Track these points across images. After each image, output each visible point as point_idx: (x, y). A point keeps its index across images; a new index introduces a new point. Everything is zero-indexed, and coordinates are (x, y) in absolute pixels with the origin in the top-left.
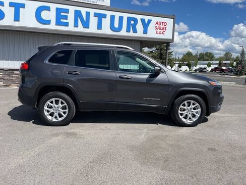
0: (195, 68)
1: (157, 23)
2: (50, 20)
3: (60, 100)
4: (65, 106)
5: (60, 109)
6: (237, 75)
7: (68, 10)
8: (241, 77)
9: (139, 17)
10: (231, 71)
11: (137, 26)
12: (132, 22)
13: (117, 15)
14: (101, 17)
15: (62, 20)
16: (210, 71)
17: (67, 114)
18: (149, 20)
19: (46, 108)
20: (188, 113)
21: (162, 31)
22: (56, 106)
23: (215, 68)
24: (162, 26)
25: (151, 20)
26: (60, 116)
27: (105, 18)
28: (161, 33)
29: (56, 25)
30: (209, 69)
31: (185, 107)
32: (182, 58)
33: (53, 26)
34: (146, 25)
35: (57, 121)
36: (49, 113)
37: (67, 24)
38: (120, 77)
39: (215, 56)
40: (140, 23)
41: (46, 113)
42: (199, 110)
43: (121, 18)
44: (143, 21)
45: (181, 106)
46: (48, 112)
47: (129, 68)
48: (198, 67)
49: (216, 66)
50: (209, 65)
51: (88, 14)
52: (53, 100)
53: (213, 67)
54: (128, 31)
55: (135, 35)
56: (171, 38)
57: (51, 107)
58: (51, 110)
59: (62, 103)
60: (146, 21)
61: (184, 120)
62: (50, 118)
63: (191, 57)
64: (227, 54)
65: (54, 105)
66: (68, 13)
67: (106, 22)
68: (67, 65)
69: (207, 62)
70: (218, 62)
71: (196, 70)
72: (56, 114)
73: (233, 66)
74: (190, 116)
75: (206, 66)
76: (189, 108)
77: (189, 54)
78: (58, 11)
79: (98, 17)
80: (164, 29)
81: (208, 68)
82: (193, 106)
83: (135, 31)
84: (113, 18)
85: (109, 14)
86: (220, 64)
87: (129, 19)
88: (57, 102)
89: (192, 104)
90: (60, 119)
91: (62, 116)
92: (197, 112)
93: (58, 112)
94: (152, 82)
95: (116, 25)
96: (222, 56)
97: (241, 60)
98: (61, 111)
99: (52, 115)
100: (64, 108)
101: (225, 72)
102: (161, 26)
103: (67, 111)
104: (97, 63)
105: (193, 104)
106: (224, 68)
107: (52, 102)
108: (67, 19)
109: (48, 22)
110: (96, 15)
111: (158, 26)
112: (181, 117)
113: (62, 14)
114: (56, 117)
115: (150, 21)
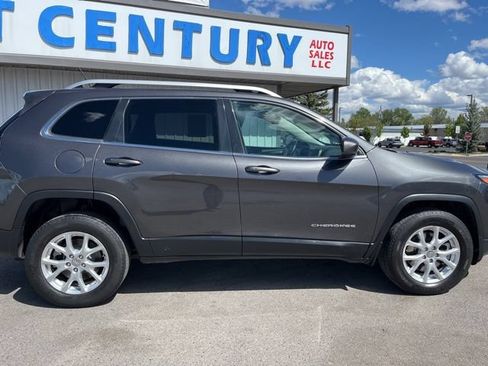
0: (377, 140)
1: (313, 44)
2: (73, 39)
3: (87, 237)
4: (101, 252)
5: (87, 262)
6: (462, 151)
7: (114, 14)
8: (471, 155)
9: (273, 31)
10: (449, 144)
11: (269, 51)
12: (260, 42)
13: (226, 25)
14: (188, 31)
15: (100, 38)
16: (406, 144)
17: (105, 272)
18: (295, 37)
19: (46, 259)
20: (428, 259)
21: (324, 61)
22: (75, 252)
23: (416, 139)
24: (323, 51)
25: (300, 38)
26: (88, 278)
27: (200, 32)
28: (323, 64)
29: (87, 49)
30: (405, 141)
31: (419, 245)
32: (350, 121)
33: (79, 52)
34: (289, 48)
35: (79, 293)
36: (57, 273)
37: (111, 47)
38: (248, 170)
39: (413, 115)
40: (275, 43)
41: (47, 274)
42: (456, 250)
43: (234, 34)
44: (282, 38)
45: (409, 243)
46: (54, 269)
47: (261, 145)
48: (383, 137)
49: (419, 135)
50: (405, 134)
51: (159, 23)
52: (67, 236)
53: (412, 137)
54: (250, 61)
55: (266, 70)
56: (345, 76)
57: (61, 257)
58: (62, 265)
59: (92, 244)
60: (290, 40)
61: (418, 278)
62: (58, 285)
63: (368, 118)
64: (435, 112)
65: (69, 250)
66: (114, 21)
67: (201, 43)
68: (102, 142)
69: (401, 127)
70: (422, 127)
71: (379, 145)
72: (76, 275)
73: (454, 135)
74: (432, 266)
75: (399, 135)
76: (429, 245)
77: (363, 113)
78: (92, 16)
79: (182, 30)
80: (329, 56)
81: (402, 140)
82: (441, 241)
83: (266, 62)
84: (215, 32)
85: (207, 23)
86: (426, 131)
87: (252, 35)
88: (77, 242)
89: (436, 235)
90: (87, 288)
91: (92, 279)
92: (449, 257)
93: (81, 269)
94: (333, 181)
95: (224, 48)
96: (428, 114)
97: (471, 123)
98: (91, 266)
99: (63, 277)
100: (97, 257)
101: (437, 147)
102: (322, 49)
103: (105, 264)
104: (182, 135)
105: (441, 236)
106: (434, 138)
107: (63, 243)
108: (111, 35)
109: (68, 43)
110: (177, 26)
111: (315, 50)
112: (408, 270)
113: (100, 23)
114: (75, 284)
115: (297, 39)
